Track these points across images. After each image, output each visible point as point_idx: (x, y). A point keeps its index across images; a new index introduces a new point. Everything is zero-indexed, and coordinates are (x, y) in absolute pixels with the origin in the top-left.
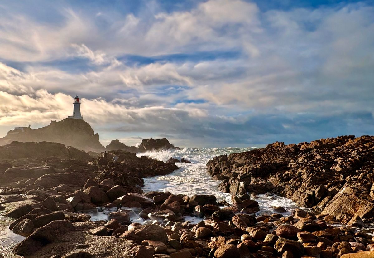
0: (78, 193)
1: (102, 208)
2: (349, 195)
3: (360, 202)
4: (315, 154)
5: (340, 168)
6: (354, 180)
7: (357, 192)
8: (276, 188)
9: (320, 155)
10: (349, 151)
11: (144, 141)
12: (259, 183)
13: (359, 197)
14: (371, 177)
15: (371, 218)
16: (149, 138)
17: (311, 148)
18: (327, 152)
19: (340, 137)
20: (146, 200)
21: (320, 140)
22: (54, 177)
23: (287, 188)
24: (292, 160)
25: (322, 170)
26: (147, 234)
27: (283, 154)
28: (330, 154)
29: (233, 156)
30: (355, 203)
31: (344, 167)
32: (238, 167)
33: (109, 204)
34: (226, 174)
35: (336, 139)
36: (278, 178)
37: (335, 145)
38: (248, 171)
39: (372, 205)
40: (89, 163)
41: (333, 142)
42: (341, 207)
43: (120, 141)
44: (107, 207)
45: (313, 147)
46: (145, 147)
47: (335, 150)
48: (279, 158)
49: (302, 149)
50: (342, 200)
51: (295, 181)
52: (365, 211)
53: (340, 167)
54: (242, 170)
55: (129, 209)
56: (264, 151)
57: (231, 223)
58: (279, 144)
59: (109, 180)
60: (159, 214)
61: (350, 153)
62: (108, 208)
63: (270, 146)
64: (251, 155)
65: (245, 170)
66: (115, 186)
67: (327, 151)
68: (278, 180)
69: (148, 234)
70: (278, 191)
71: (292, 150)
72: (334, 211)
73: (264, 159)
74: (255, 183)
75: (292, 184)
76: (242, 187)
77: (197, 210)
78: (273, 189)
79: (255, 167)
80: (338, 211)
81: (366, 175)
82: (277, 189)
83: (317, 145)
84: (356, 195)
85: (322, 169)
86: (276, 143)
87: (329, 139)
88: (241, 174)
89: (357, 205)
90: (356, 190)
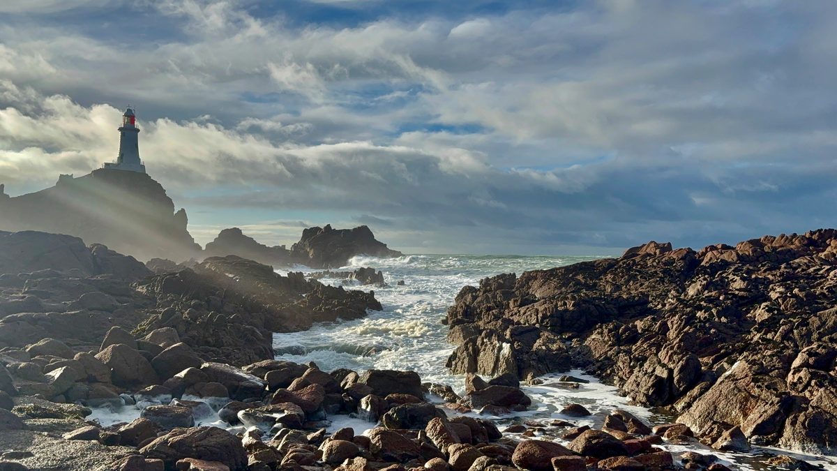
0: (79, 360)
1: (135, 396)
2: (740, 379)
3: (759, 395)
4: (731, 277)
5: (766, 313)
6: (762, 344)
7: (759, 371)
8: (598, 361)
9: (743, 279)
10: (821, 272)
11: (309, 234)
12: (555, 347)
13: (760, 384)
14: (801, 336)
15: (770, 434)
16: (322, 226)
17: (730, 260)
18: (765, 271)
19: (815, 233)
20: (245, 379)
21: (760, 239)
22: (34, 321)
23: (622, 362)
24: (672, 292)
25: (720, 318)
26: (194, 447)
27: (654, 274)
28: (770, 276)
29: (530, 277)
30: (746, 399)
31: (776, 312)
32: (520, 306)
33: (151, 387)
34: (488, 323)
35: (804, 236)
36: (608, 335)
37: (795, 254)
38: (540, 315)
39: (778, 403)
40: (139, 289)
41: (792, 247)
42: (716, 407)
43: (244, 233)
44: (145, 394)
45: (735, 259)
46: (311, 249)
47: (785, 268)
48: (641, 285)
49: (707, 262)
50: (721, 391)
51: (645, 346)
52: (760, 417)
53: (767, 311)
54: (526, 314)
55: (198, 400)
56: (611, 265)
57: (424, 434)
58: (657, 246)
59: (167, 330)
60: (263, 412)
61: (822, 276)
62: (149, 396)
63: (632, 253)
64: (574, 276)
65: (533, 315)
66: (175, 345)
67: (763, 269)
68: (606, 343)
69: (197, 446)
70: (599, 368)
71: (680, 264)
72: (700, 417)
73: (605, 286)
74: (544, 348)
75: (637, 353)
76: (507, 356)
77: (364, 406)
78: (590, 362)
79: (561, 306)
80: (707, 416)
81: (791, 331)
82: (599, 364)
83: (747, 253)
84: (755, 380)
85: (719, 315)
86: (649, 245)
87: (783, 236)
88: (525, 324)
89: (751, 403)
90: (756, 367)
